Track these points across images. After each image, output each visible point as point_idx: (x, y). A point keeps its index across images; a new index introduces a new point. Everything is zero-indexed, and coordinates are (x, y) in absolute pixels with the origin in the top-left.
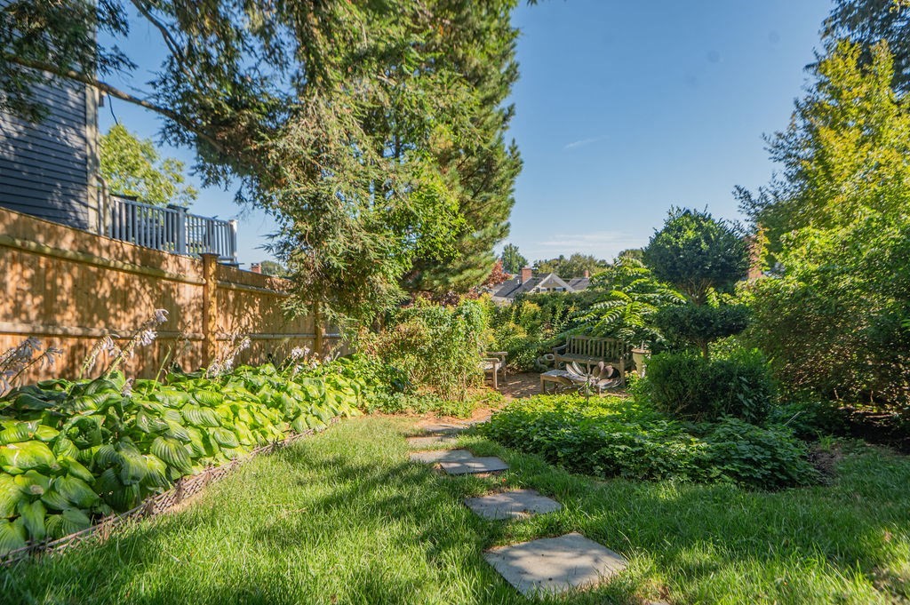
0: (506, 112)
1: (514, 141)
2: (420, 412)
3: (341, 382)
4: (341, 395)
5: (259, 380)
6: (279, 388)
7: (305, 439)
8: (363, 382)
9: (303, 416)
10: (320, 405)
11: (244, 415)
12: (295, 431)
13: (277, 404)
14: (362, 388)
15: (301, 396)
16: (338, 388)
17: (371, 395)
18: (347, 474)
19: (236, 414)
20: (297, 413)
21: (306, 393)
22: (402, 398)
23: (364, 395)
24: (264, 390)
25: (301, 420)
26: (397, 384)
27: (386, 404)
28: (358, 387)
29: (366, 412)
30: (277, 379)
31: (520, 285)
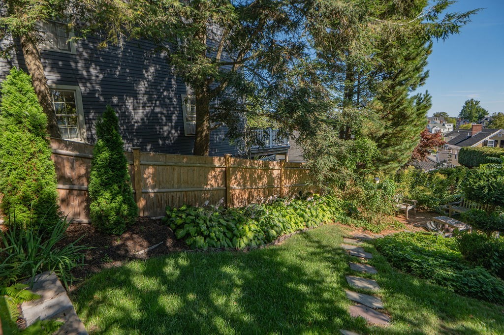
0: (423, 75)
1: (427, 91)
2: (356, 226)
3: (325, 209)
4: (325, 214)
5: (297, 206)
6: (303, 210)
7: (310, 230)
8: (334, 209)
9: (310, 221)
10: (316, 218)
11: (293, 219)
12: (307, 226)
13: (302, 216)
14: (334, 212)
15: (310, 214)
16: (324, 211)
17: (337, 215)
18: (320, 246)
19: (291, 220)
20: (308, 220)
21: (311, 213)
22: (349, 219)
23: (334, 214)
24: (299, 211)
25: (309, 223)
26: (350, 212)
27: (342, 220)
28: (332, 211)
29: (334, 222)
30: (303, 208)
31: (470, 137)
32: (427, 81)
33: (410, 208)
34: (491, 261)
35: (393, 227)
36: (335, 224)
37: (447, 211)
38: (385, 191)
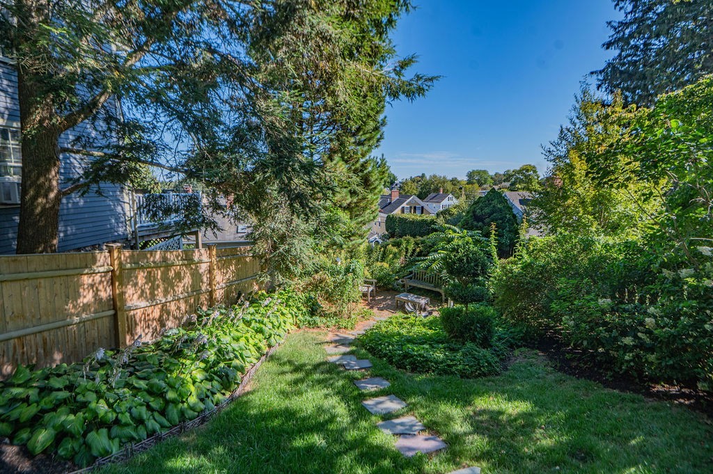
0: (380, 136)
1: (383, 155)
2: (328, 327)
3: (285, 311)
4: (286, 319)
5: (248, 318)
6: (260, 322)
7: (276, 350)
8: (295, 310)
9: (273, 336)
10: (278, 328)
11: (251, 341)
12: (270, 346)
13: (260, 331)
14: (296, 313)
15: (270, 326)
16: (283, 314)
17: (300, 317)
18: (297, 369)
19: (248, 342)
20: (270, 336)
21: (272, 323)
22: (317, 319)
23: (296, 316)
24: (253, 324)
25: (272, 339)
26: (313, 310)
27: (309, 322)
28: (294, 313)
29: (299, 327)
30: (258, 317)
31: (390, 203)
32: (382, 142)
33: (371, 289)
34: (476, 333)
35: (363, 317)
36: (301, 331)
37: (403, 286)
38: (354, 274)
